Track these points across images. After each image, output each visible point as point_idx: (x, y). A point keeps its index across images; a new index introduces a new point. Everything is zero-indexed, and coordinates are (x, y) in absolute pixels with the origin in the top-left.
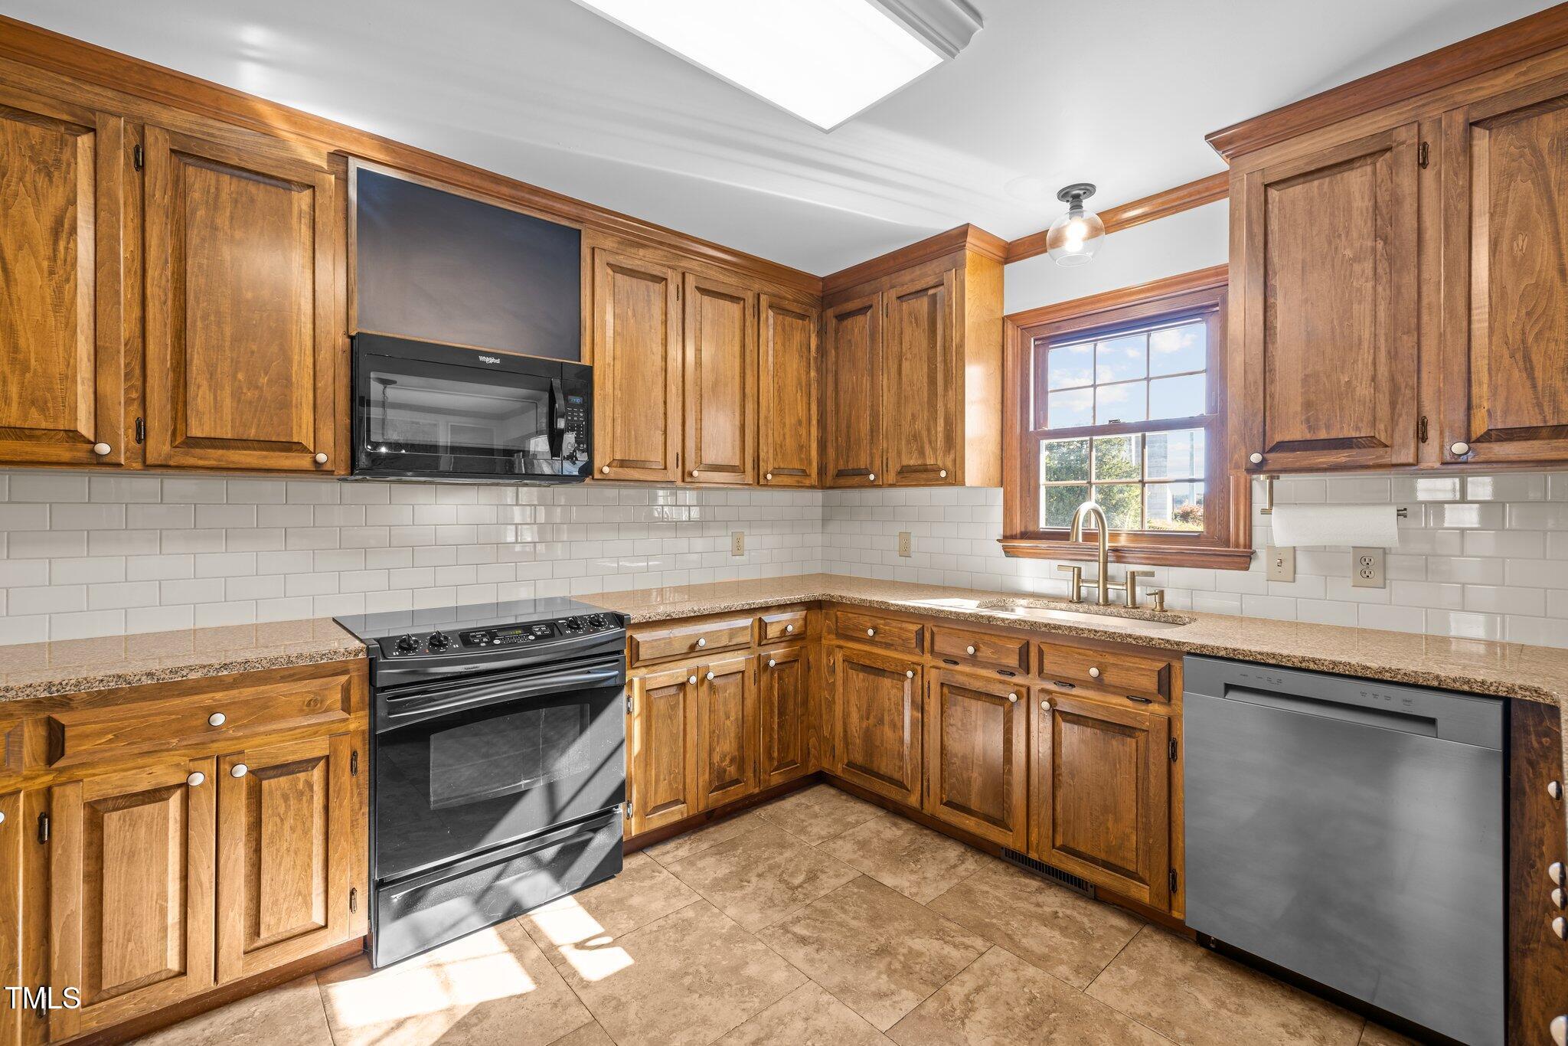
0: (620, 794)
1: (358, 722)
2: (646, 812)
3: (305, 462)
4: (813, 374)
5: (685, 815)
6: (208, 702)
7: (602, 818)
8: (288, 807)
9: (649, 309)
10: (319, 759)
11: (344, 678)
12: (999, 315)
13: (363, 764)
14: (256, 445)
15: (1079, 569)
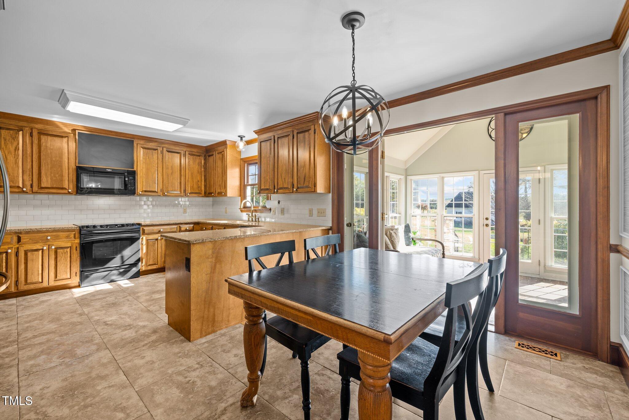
0: (139, 260)
1: (77, 241)
2: (147, 265)
3: (66, 192)
4: (203, 169)
5: (158, 267)
6: (47, 235)
7: (135, 264)
8: (63, 255)
9: (153, 157)
10: (69, 247)
11: (74, 232)
12: (239, 158)
13: (78, 249)
14: (55, 188)
15: (249, 214)
